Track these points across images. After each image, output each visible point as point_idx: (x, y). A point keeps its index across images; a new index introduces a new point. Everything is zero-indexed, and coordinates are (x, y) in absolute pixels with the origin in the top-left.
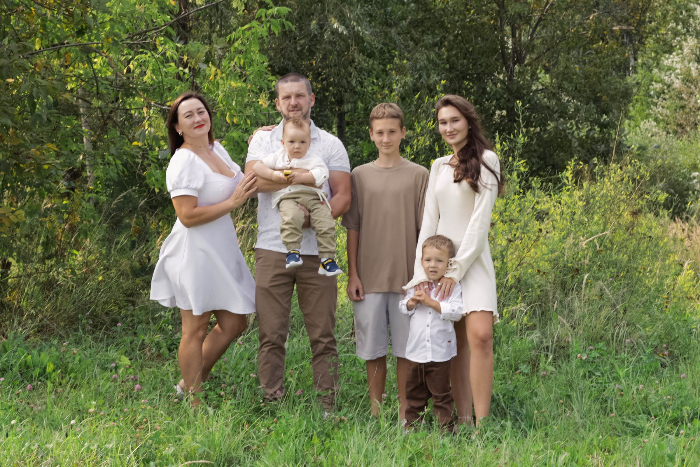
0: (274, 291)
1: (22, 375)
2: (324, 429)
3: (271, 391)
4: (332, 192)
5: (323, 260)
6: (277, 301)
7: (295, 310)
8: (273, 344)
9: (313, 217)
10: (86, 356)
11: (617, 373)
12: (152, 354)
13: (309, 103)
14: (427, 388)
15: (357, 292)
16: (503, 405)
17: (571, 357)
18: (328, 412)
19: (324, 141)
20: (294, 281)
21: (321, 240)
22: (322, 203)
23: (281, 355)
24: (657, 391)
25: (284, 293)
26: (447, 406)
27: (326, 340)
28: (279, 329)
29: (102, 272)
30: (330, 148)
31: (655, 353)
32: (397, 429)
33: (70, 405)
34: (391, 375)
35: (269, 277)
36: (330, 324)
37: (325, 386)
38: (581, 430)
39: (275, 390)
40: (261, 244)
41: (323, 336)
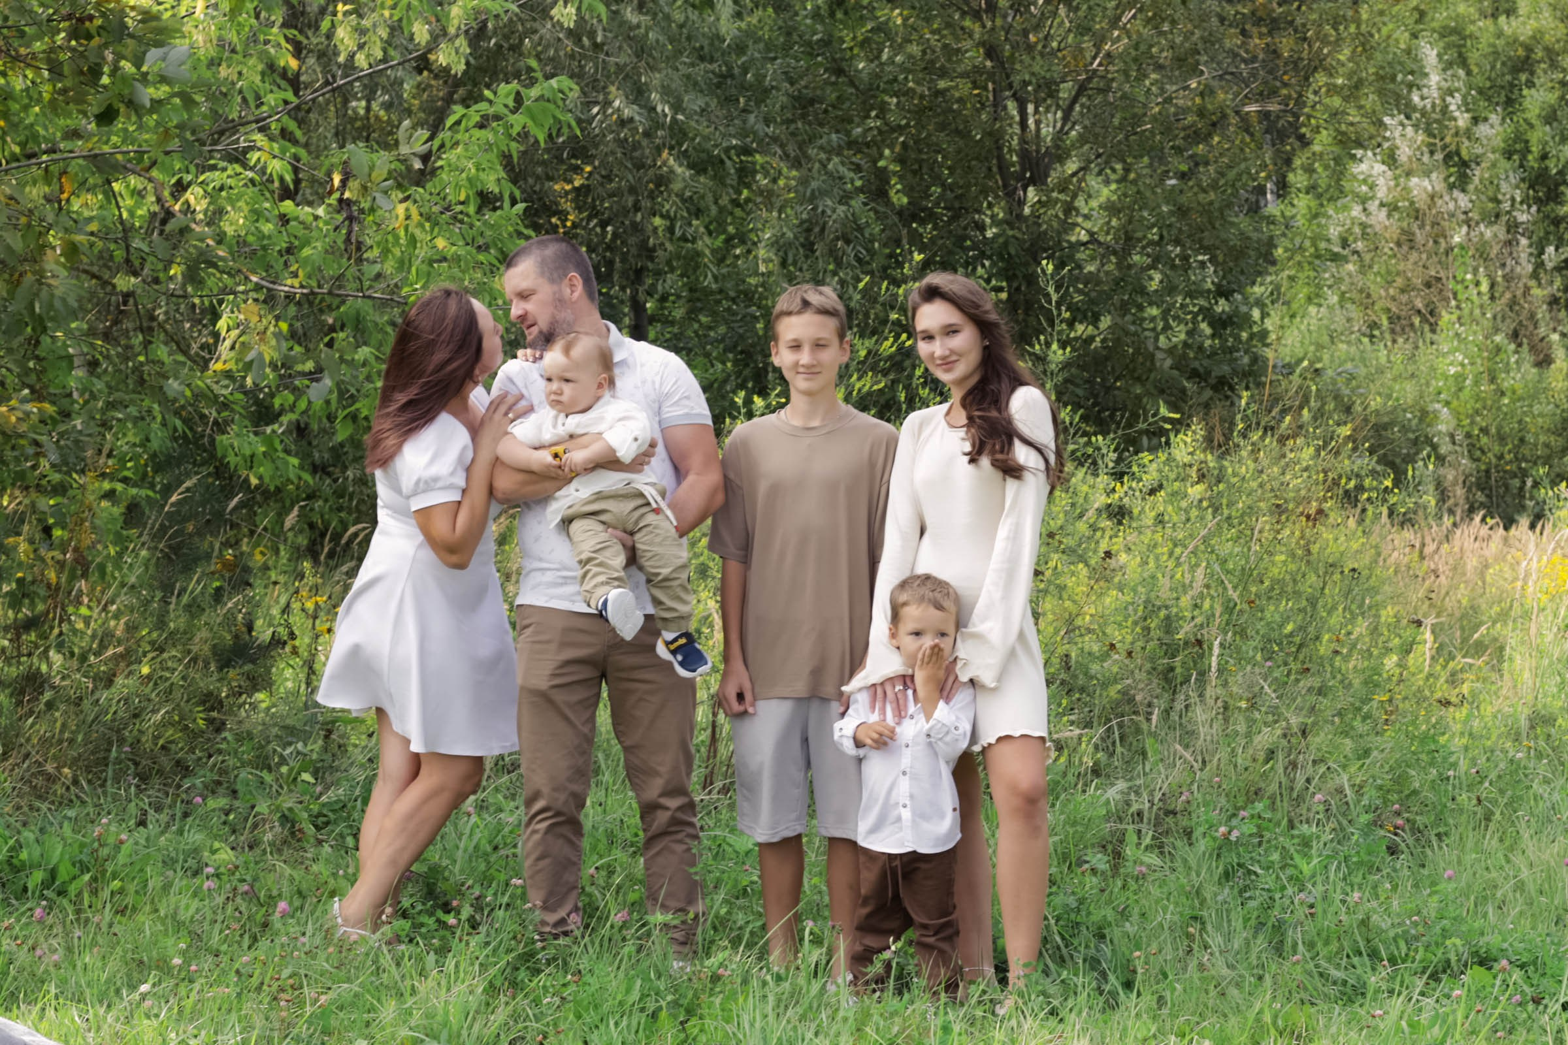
0: (560, 697)
1: (4, 886)
2: (681, 996)
3: (552, 918)
4: (679, 472)
5: (667, 636)
6: (566, 719)
8: (558, 814)
11: (1296, 867)
12: (279, 837)
14: (903, 908)
15: (740, 697)
16: (1058, 939)
17: (1194, 836)
20: (603, 675)
22: (657, 511)
23: (573, 838)
24: (1390, 906)
25: (580, 702)
26: (944, 946)
27: (673, 803)
28: (570, 780)
29: (150, 656)
31: (1376, 822)
33: (121, 951)
35: (549, 667)
36: (683, 768)
37: (674, 904)
38: (1233, 992)
39: (562, 913)
40: (531, 595)
41: (668, 793)
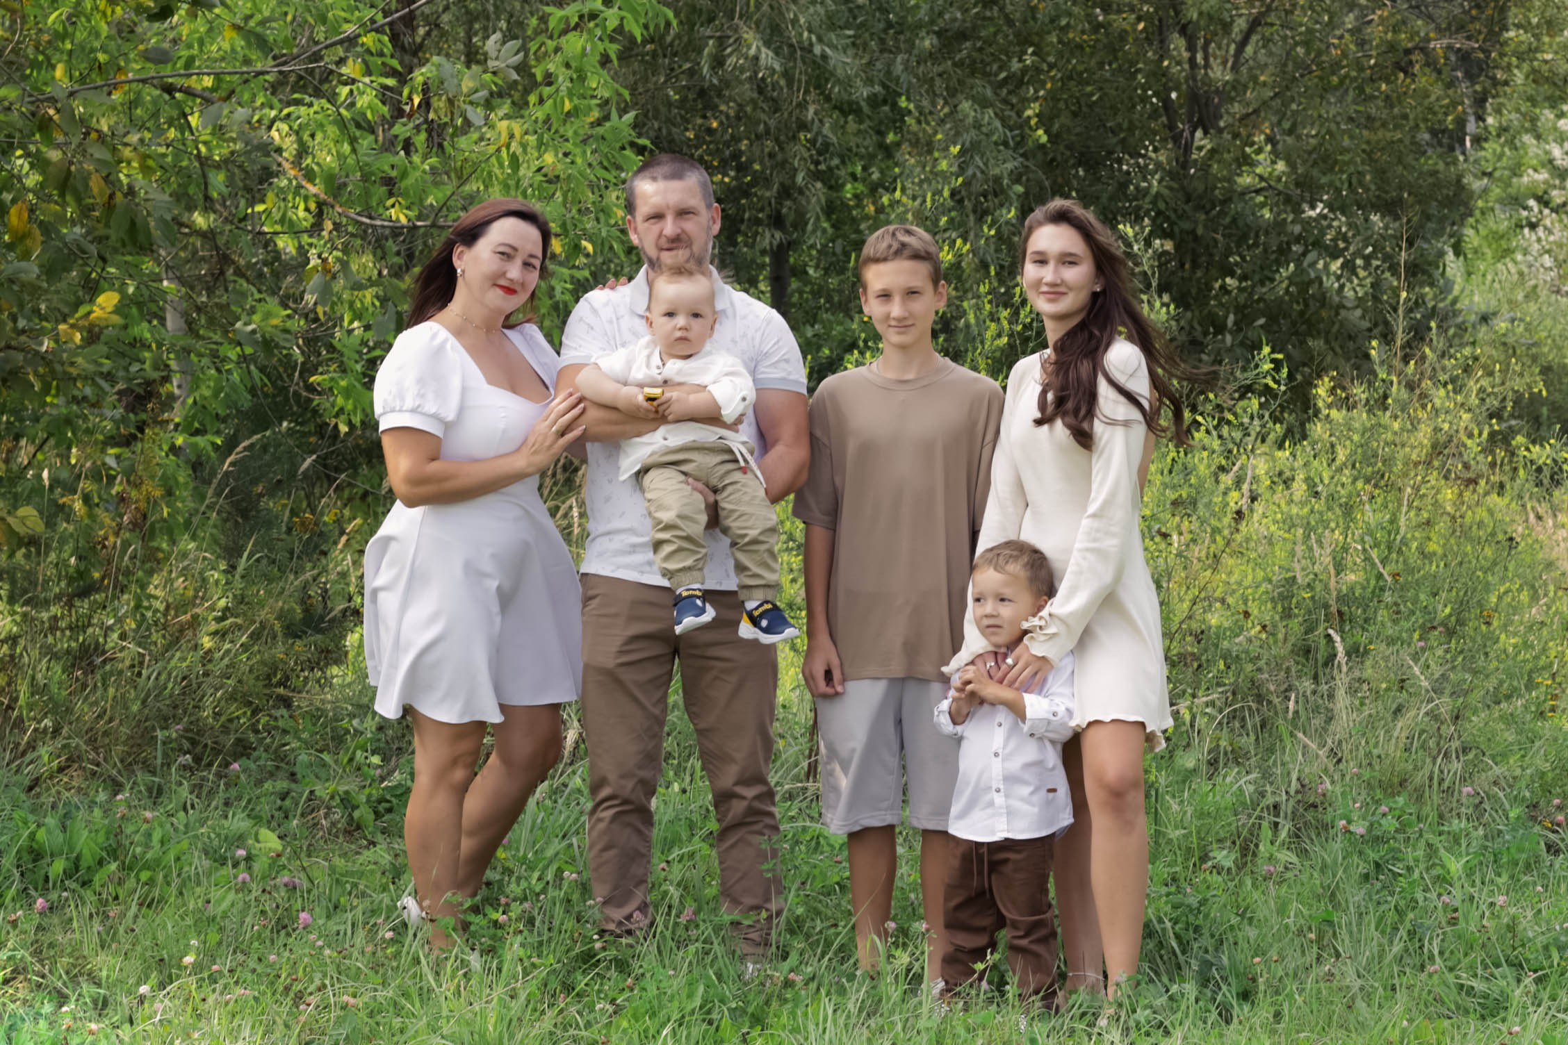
0: (628, 676)
1: (22, 875)
2: (747, 1003)
3: (618, 914)
4: (765, 440)
5: (750, 605)
6: (635, 700)
7: (676, 717)
8: (625, 802)
9: (723, 504)
10: (176, 830)
11: (1443, 867)
12: (333, 824)
13: (709, 228)
14: (995, 904)
15: (828, 675)
16: (1174, 944)
18: (755, 963)
19: (744, 317)
20: (676, 652)
21: (744, 559)
22: (744, 470)
23: (642, 828)
24: (1540, 911)
25: (651, 681)
26: (1040, 948)
27: (750, 792)
28: (638, 765)
30: (758, 335)
31: (1534, 819)
32: (920, 1003)
33: (139, 948)
34: (907, 873)
35: (616, 643)
36: (761, 753)
37: (749, 901)
38: (1360, 1004)
39: (626, 910)
40: (596, 564)
41: (744, 781)
